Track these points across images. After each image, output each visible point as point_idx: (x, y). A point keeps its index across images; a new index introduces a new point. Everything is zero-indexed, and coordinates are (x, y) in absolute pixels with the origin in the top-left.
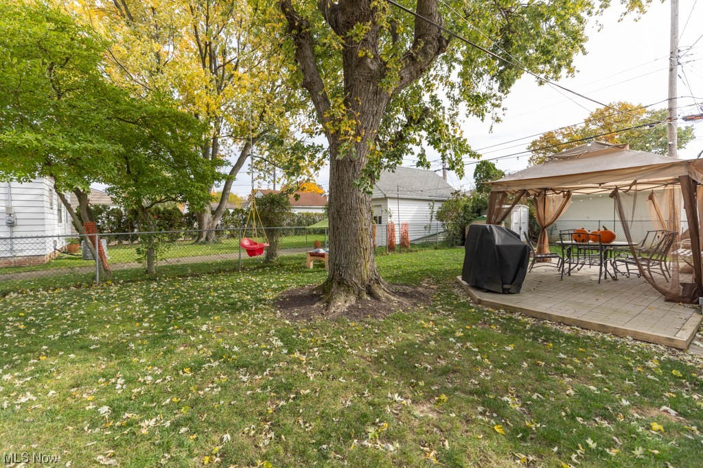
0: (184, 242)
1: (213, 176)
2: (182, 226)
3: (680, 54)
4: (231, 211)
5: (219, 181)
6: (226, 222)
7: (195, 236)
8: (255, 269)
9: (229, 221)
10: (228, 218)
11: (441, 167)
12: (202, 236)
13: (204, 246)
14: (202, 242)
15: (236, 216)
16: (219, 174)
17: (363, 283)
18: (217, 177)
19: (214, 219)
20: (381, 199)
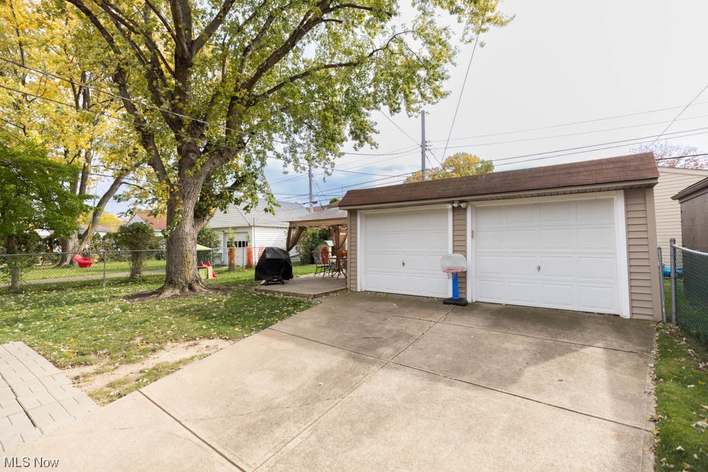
0: (42, 267)
1: (82, 208)
2: (40, 250)
3: (427, 144)
4: (102, 235)
5: (87, 212)
6: (96, 246)
7: (56, 261)
8: (119, 283)
9: (100, 245)
10: (97, 242)
11: (309, 201)
12: (66, 261)
13: (68, 270)
14: (65, 265)
15: (107, 241)
16: (87, 206)
17: (186, 282)
18: (85, 209)
19: (81, 244)
20: (247, 227)
